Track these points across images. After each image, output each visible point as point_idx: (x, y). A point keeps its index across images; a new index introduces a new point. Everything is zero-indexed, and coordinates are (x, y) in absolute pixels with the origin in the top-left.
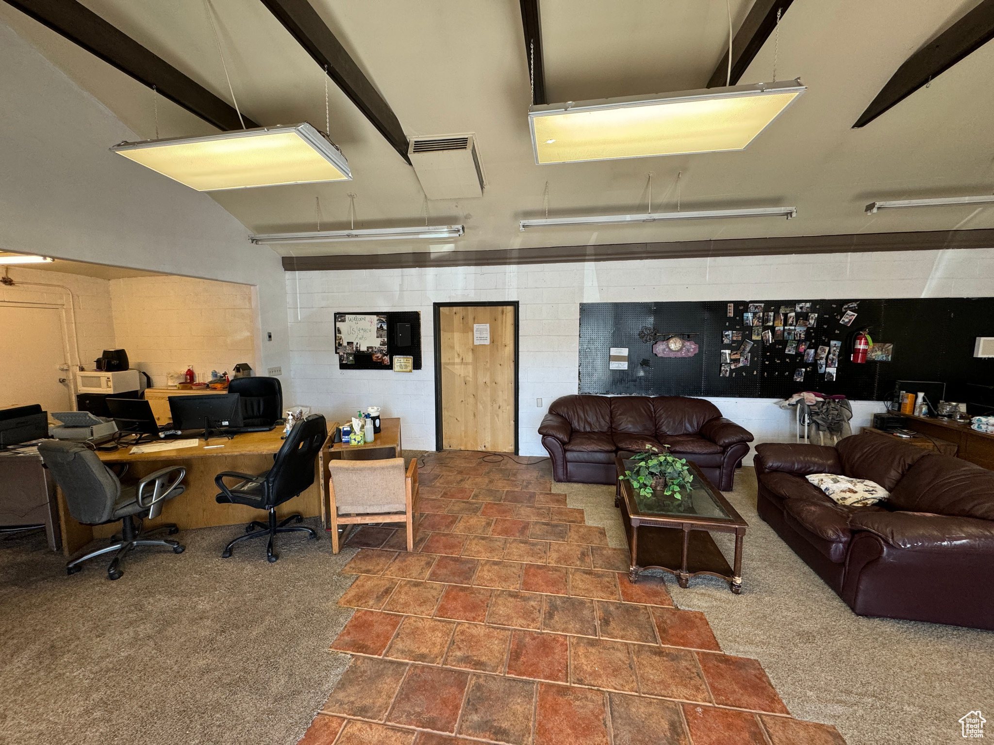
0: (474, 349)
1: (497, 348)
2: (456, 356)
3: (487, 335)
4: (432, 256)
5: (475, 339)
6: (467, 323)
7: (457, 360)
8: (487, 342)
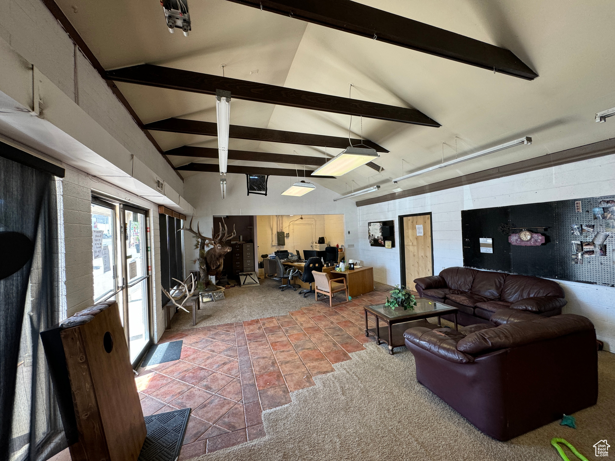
0: (417, 238)
1: (427, 237)
2: (410, 241)
3: (422, 231)
4: (397, 194)
5: (417, 232)
6: (414, 225)
7: (411, 244)
8: (422, 235)
